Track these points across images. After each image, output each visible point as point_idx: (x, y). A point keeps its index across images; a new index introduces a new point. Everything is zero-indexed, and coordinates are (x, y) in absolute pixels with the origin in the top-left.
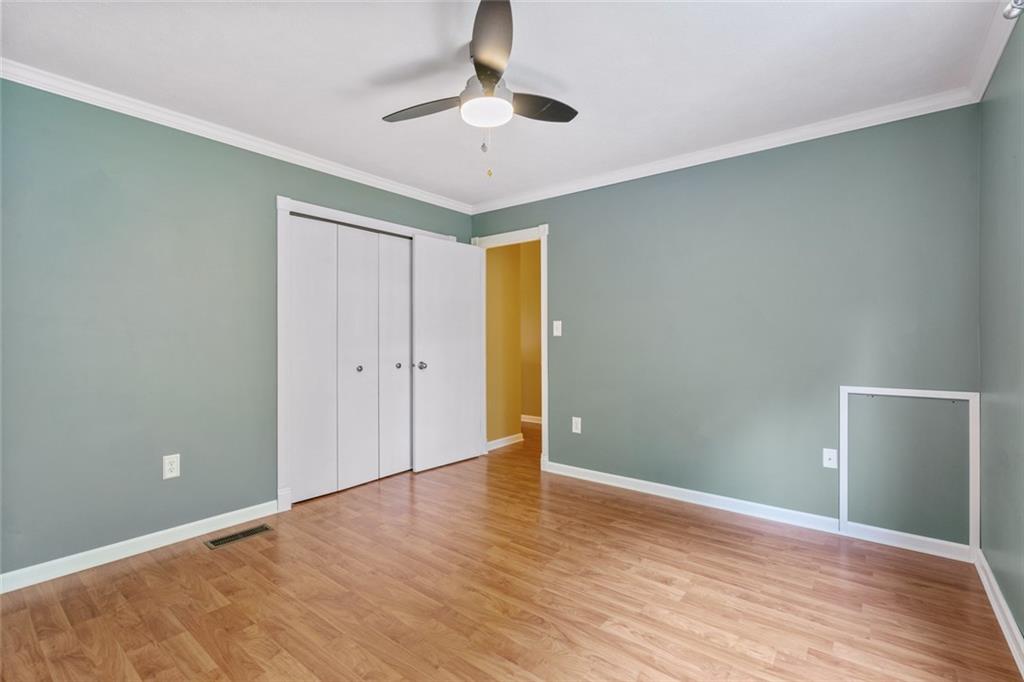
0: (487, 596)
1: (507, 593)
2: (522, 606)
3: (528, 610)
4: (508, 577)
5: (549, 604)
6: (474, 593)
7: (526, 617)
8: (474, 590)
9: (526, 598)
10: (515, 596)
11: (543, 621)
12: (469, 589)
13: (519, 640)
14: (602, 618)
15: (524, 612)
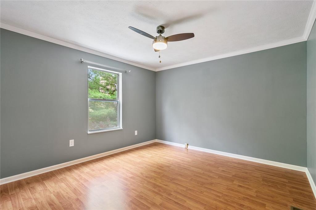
0: (160, 183)
1: (154, 184)
2: (151, 180)
3: (149, 180)
4: (153, 189)
5: (143, 181)
6: (164, 184)
7: (150, 178)
8: (164, 185)
9: (149, 182)
10: (152, 183)
11: (146, 177)
12: (166, 185)
13: (153, 174)
14: (131, 178)
15: (150, 179)
